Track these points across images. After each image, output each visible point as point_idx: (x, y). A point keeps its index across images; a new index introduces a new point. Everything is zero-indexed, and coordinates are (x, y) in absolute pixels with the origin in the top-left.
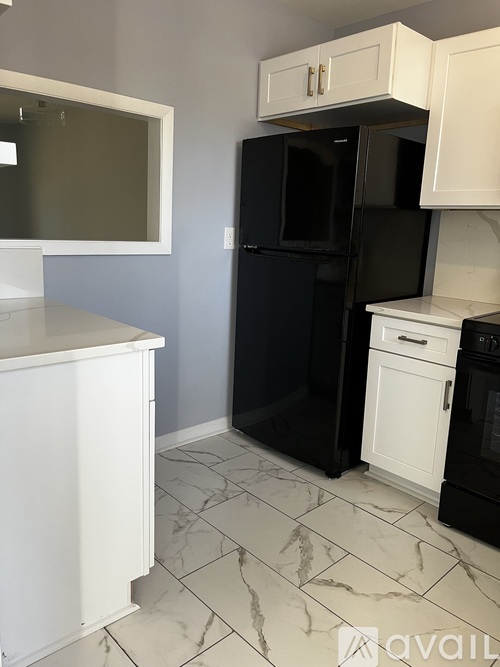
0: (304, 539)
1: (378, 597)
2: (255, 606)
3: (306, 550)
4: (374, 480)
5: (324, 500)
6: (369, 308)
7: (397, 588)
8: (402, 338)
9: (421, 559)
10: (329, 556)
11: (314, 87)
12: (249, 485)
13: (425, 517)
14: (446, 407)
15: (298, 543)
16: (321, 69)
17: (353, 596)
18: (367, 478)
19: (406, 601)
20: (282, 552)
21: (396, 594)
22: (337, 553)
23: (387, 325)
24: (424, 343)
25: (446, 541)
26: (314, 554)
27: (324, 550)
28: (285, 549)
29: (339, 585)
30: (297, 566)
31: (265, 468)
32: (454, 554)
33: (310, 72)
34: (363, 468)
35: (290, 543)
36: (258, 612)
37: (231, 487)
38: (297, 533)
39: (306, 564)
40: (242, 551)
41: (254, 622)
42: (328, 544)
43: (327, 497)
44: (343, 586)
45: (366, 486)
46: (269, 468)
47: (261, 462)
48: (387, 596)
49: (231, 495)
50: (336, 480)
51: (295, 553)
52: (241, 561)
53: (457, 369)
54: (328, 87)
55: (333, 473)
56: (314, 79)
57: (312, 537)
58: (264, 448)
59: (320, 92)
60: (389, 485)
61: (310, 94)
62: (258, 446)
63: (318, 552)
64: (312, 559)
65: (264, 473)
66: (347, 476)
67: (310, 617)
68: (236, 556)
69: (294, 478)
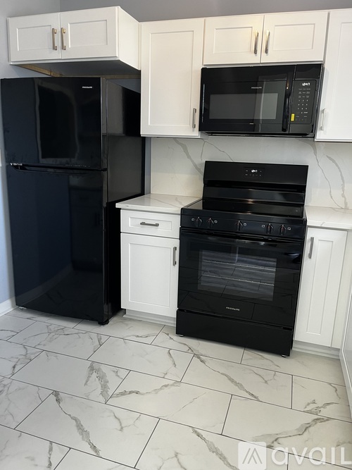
0: (98, 370)
1: (156, 391)
2: (80, 427)
3: (101, 377)
4: (131, 320)
5: (103, 341)
6: (118, 205)
7: (165, 382)
8: (143, 224)
9: (173, 361)
10: (118, 376)
11: (58, 44)
12: (44, 345)
13: (168, 334)
14: (175, 263)
15: (95, 375)
16: (62, 32)
17: (142, 396)
18: (125, 319)
19: (173, 388)
20: (86, 384)
21: (166, 386)
22: (123, 373)
23: (131, 216)
24: (157, 225)
25: (183, 345)
26: (108, 378)
27: (114, 374)
28: (87, 382)
29: (130, 392)
30: (99, 390)
31: (53, 330)
32: (190, 351)
33: (54, 32)
34: (121, 313)
35: (89, 377)
36: (83, 430)
37: (30, 350)
38: (92, 369)
39: (105, 387)
40: (56, 394)
41: (83, 437)
42: (115, 369)
43: (104, 339)
44: (133, 392)
45: (127, 325)
46: (56, 329)
47: (48, 326)
48: (161, 389)
49: (32, 357)
50: (106, 326)
51: (95, 383)
52: (58, 401)
53: (180, 239)
54: (69, 45)
55: (103, 322)
56: (57, 37)
57: (104, 368)
58: (46, 316)
59: (63, 48)
60: (141, 319)
61: (55, 48)
62: (42, 315)
63: (110, 377)
64: (108, 382)
65: (54, 334)
66: (113, 321)
67: (119, 420)
68: (53, 398)
69: (77, 331)
